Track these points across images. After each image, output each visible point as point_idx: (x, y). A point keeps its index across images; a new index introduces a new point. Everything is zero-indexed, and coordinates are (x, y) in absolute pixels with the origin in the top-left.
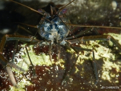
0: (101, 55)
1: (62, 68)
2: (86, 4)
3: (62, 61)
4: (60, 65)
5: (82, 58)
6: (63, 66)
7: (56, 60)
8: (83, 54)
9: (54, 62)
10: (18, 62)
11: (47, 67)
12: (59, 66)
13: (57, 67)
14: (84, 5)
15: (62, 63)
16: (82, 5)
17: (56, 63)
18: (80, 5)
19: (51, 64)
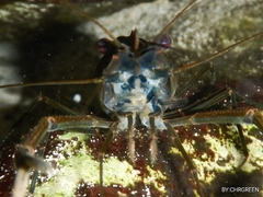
0: (258, 162)
1: (160, 193)
2: (214, 45)
3: (160, 175)
4: (156, 184)
5: (210, 168)
6: (162, 189)
7: (144, 173)
8: (212, 160)
9: (140, 179)
10: (50, 176)
11: (121, 190)
12: (151, 187)
13: (148, 190)
14: (209, 47)
15: (159, 181)
16: (204, 46)
17: (145, 181)
18: (200, 47)
19: (132, 183)
